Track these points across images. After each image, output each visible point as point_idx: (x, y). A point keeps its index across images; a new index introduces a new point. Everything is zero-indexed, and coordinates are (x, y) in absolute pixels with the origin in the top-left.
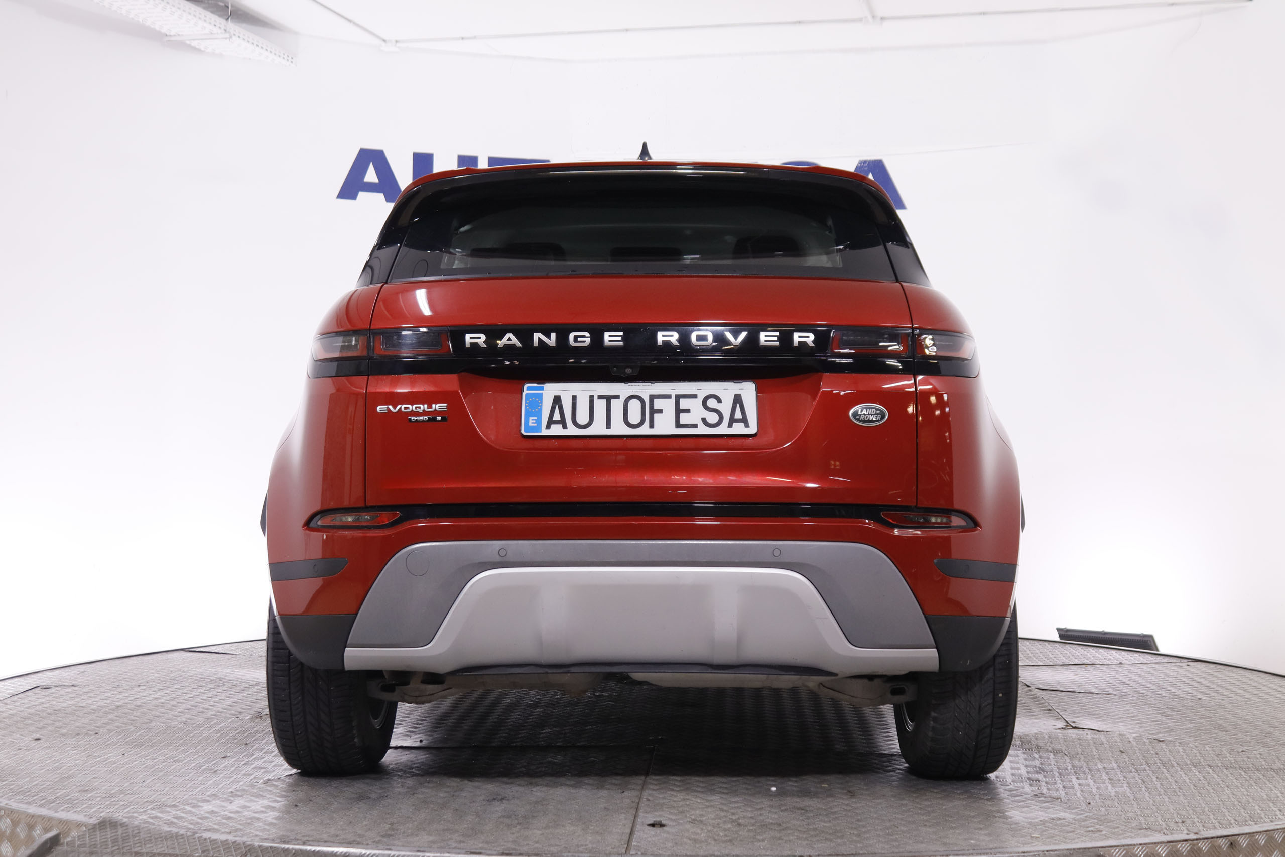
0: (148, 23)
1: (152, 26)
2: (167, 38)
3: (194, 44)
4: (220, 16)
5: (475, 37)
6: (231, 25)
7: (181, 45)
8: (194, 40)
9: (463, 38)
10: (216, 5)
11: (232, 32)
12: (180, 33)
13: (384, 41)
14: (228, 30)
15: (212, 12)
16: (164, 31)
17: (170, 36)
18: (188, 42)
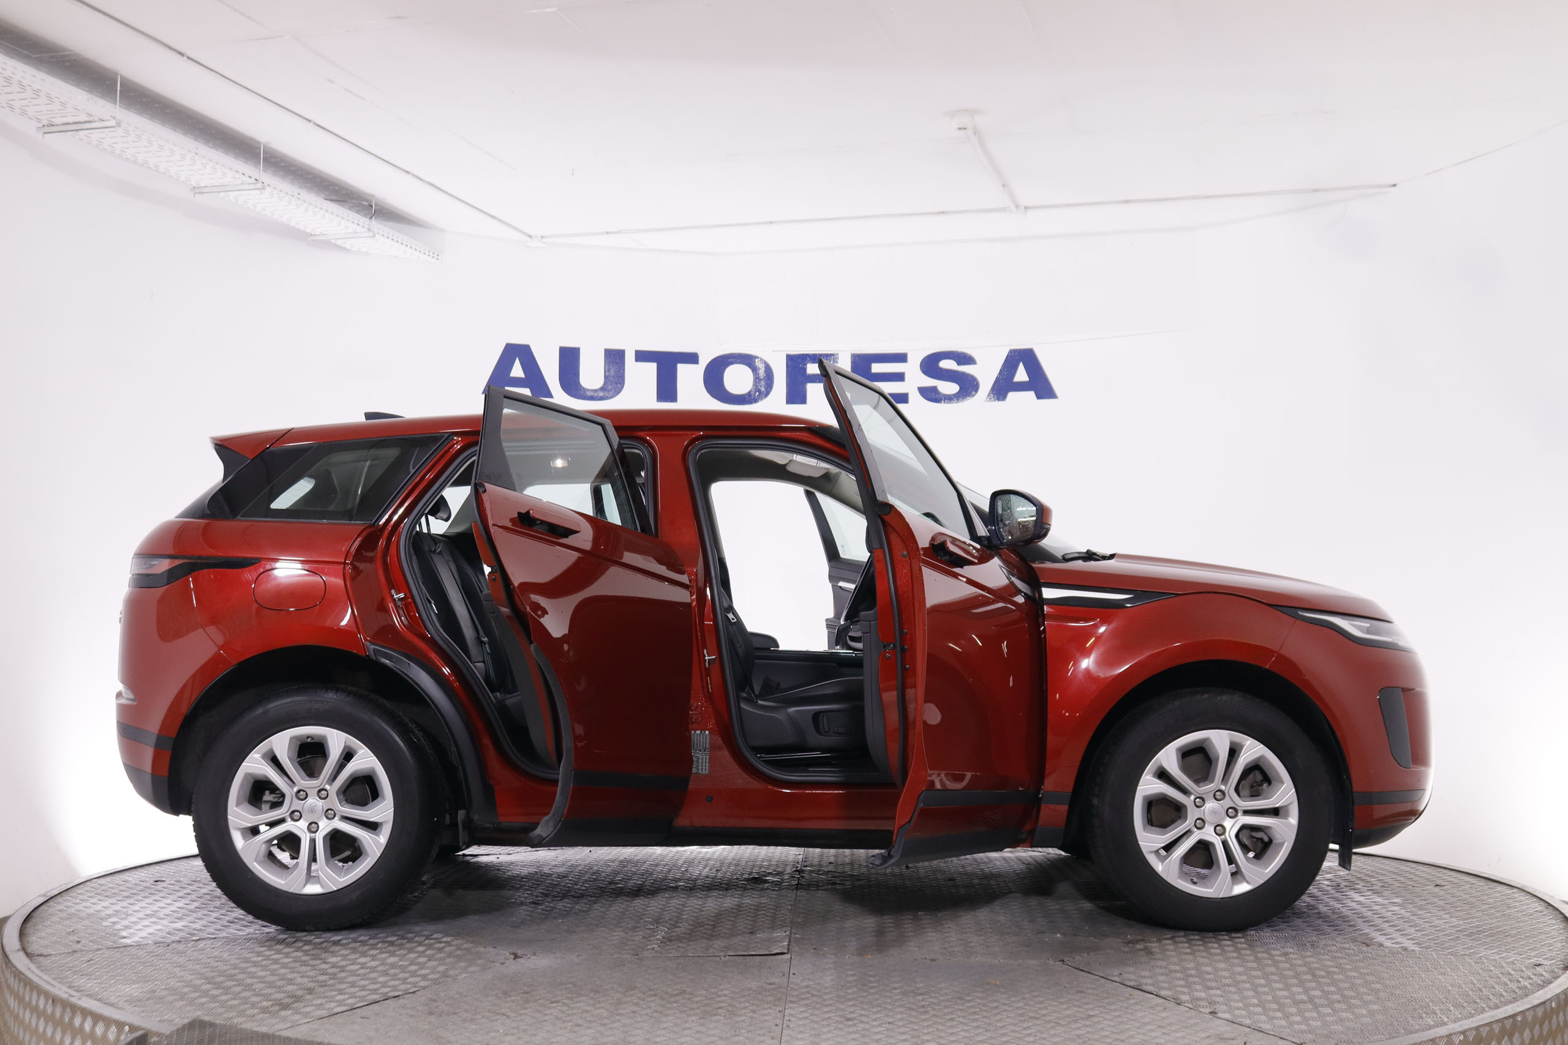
0: (293, 224)
1: (297, 227)
2: (312, 238)
3: (339, 242)
4: (365, 216)
5: (620, 232)
6: (375, 224)
7: (327, 244)
8: (339, 239)
9: (607, 233)
10: (361, 205)
11: (376, 231)
12: (325, 233)
13: (530, 236)
14: (372, 229)
15: (358, 212)
16: (308, 230)
17: (316, 235)
18: (333, 241)
